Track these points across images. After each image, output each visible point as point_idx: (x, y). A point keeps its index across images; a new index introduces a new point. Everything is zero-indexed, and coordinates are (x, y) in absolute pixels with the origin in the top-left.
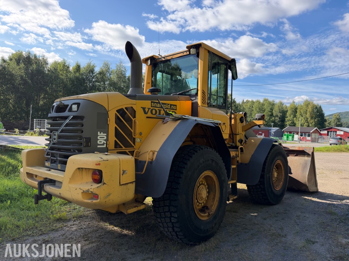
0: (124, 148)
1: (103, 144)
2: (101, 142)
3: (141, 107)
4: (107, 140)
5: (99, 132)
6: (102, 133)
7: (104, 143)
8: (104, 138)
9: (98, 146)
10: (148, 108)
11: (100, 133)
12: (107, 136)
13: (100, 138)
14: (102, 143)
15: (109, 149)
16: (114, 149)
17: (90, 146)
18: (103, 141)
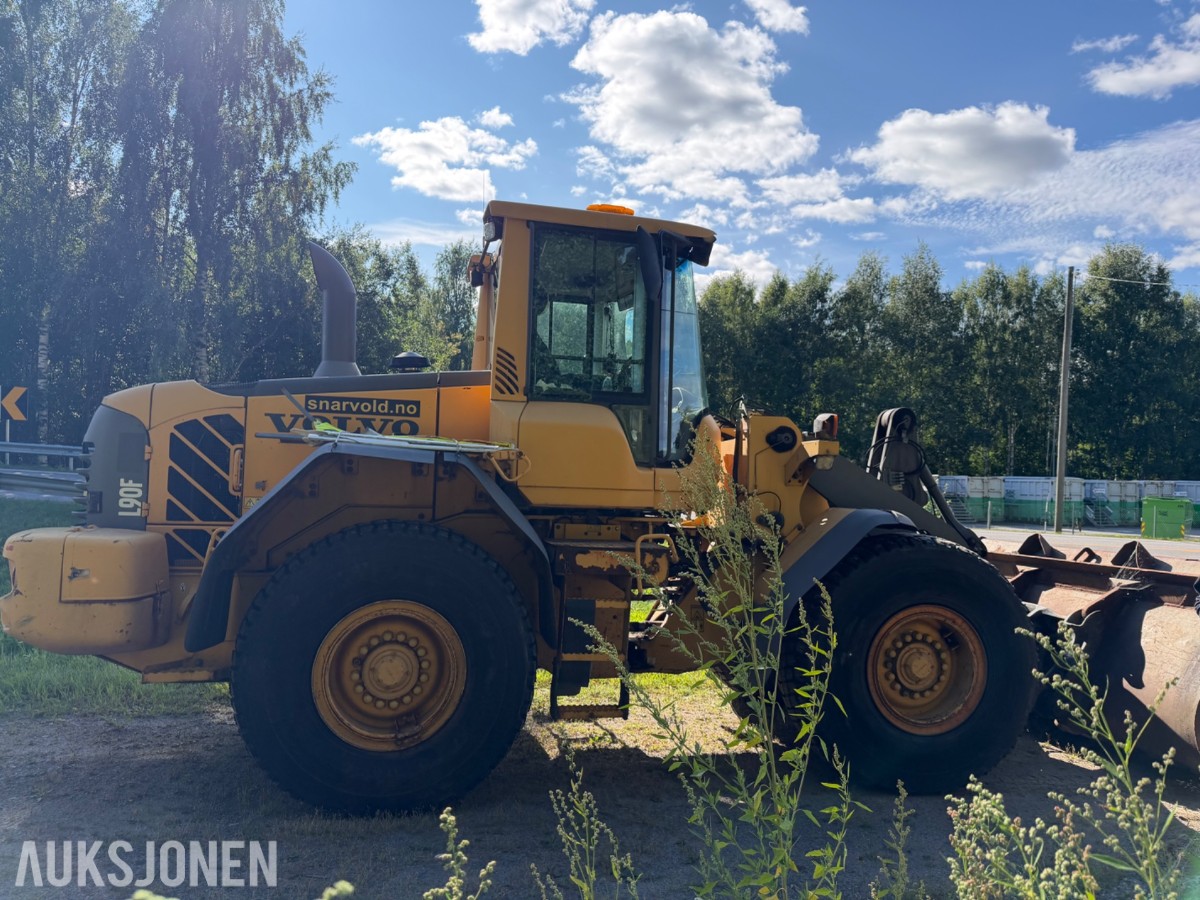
0: (197, 520)
1: (134, 509)
2: (128, 503)
3: (266, 415)
4: (144, 498)
5: (122, 480)
6: (131, 482)
7: (136, 507)
8: (136, 493)
9: (121, 514)
10: (292, 416)
11: (126, 481)
12: (146, 489)
13: (126, 492)
14: (131, 506)
15: (148, 521)
16: (165, 521)
17: (101, 511)
18: (133, 502)
